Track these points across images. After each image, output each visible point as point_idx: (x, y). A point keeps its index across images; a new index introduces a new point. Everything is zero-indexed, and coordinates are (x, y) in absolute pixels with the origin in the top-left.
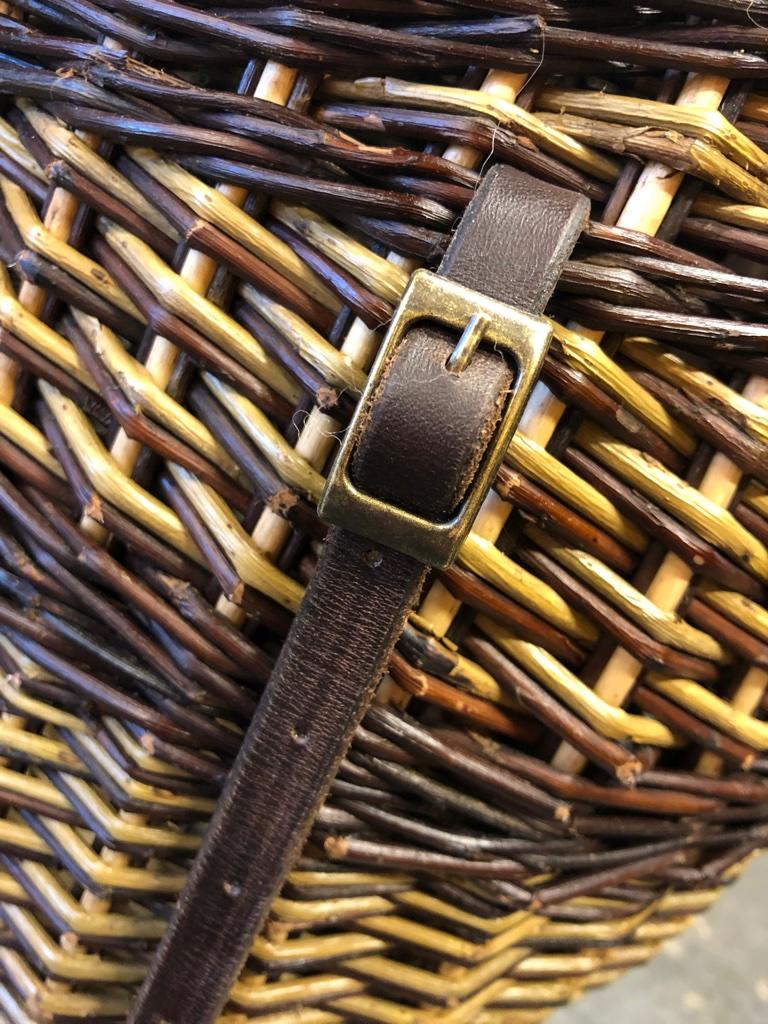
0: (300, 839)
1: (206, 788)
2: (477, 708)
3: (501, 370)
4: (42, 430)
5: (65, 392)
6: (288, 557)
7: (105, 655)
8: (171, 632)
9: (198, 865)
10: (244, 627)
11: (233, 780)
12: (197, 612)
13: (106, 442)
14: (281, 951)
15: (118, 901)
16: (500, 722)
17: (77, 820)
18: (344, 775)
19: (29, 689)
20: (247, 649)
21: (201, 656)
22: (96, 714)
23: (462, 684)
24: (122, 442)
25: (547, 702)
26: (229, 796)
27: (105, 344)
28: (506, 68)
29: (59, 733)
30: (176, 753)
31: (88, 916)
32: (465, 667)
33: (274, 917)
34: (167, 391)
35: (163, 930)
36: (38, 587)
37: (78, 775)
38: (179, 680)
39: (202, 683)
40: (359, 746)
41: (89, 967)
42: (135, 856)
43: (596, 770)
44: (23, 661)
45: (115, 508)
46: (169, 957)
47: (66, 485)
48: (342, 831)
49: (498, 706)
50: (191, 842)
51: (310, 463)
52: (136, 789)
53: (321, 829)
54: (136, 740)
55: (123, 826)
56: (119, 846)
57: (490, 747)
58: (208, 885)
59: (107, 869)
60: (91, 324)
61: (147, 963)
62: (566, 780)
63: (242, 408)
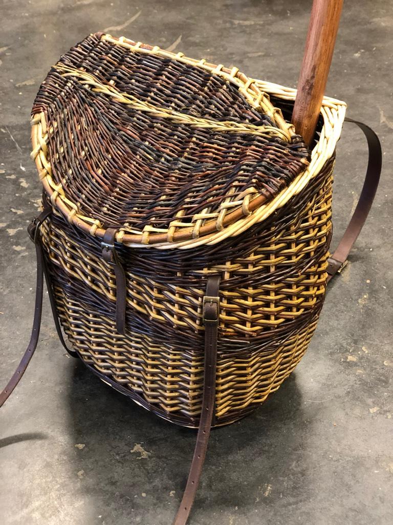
0: (216, 357)
1: (202, 355)
2: (233, 334)
3: (216, 304)
4: (163, 316)
5: (164, 311)
6: (201, 325)
7: (183, 342)
8: (191, 337)
9: (205, 365)
10: (199, 334)
11: (205, 353)
12: (192, 333)
13: (173, 317)
14: (221, 373)
15: (196, 374)
16: (236, 334)
17: (186, 365)
18: (218, 347)
19: (173, 350)
20: (201, 336)
21: (196, 339)
22: (184, 350)
23: (228, 332)
24: (175, 316)
25: (240, 330)
26: (205, 354)
27: (168, 305)
28: (205, 267)
29: (179, 354)
30: (197, 352)
31: (192, 378)
32: (228, 330)
33: (218, 369)
34: (179, 309)
35: (203, 377)
36: (171, 337)
37: (184, 359)
38: (194, 343)
39: (198, 342)
40: (218, 344)
41: (195, 386)
42: (196, 367)
43: (251, 336)
44: (171, 347)
45: (178, 325)
46: (206, 380)
47: (169, 322)
48: (222, 354)
49: (235, 332)
50: (203, 363)
51: (200, 313)
52: (193, 358)
53: (218, 355)
54: (191, 352)
55: (193, 363)
56: (193, 366)
57: (236, 337)
58: (207, 367)
59: (193, 370)
60: (165, 303)
61: (203, 383)
62: (248, 338)
63: (190, 309)
